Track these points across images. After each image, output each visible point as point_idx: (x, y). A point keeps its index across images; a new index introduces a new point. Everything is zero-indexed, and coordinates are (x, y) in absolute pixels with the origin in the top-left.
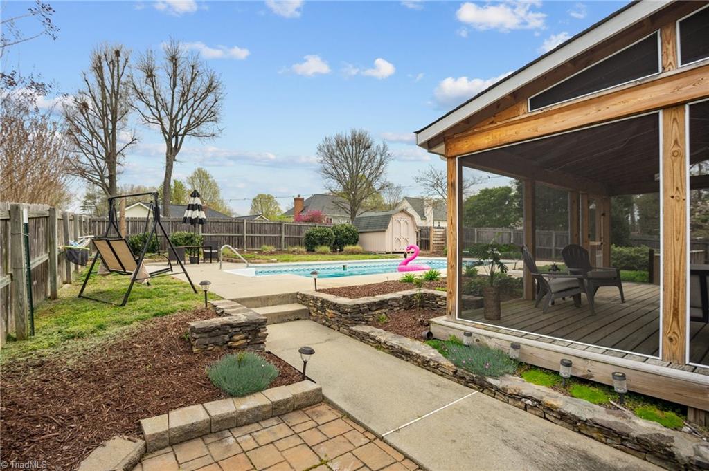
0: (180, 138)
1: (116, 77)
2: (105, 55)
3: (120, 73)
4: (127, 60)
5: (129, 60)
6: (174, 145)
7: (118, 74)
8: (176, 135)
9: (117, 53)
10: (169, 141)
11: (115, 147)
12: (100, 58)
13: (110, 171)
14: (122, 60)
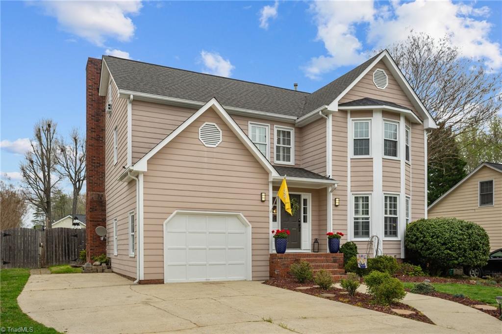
0: (81, 182)
1: (49, 140)
2: (42, 127)
3: (51, 137)
4: (54, 130)
5: (56, 130)
6: (77, 187)
7: (50, 138)
8: (79, 181)
9: (49, 126)
10: (75, 185)
11: (50, 184)
12: (39, 130)
13: (47, 199)
14: (52, 129)
